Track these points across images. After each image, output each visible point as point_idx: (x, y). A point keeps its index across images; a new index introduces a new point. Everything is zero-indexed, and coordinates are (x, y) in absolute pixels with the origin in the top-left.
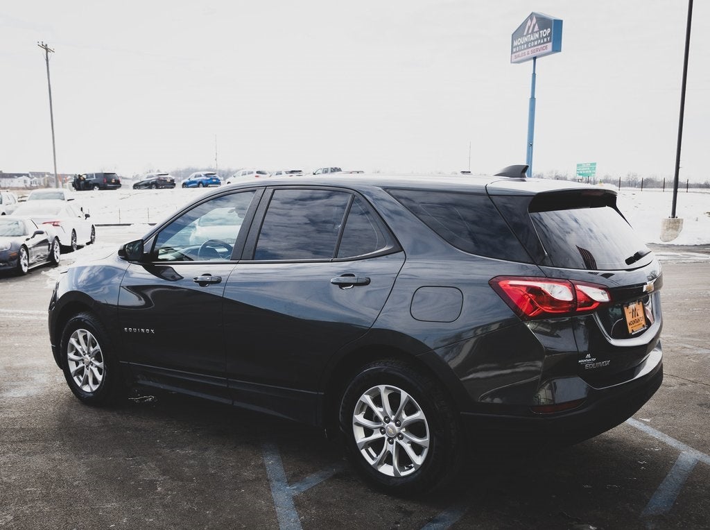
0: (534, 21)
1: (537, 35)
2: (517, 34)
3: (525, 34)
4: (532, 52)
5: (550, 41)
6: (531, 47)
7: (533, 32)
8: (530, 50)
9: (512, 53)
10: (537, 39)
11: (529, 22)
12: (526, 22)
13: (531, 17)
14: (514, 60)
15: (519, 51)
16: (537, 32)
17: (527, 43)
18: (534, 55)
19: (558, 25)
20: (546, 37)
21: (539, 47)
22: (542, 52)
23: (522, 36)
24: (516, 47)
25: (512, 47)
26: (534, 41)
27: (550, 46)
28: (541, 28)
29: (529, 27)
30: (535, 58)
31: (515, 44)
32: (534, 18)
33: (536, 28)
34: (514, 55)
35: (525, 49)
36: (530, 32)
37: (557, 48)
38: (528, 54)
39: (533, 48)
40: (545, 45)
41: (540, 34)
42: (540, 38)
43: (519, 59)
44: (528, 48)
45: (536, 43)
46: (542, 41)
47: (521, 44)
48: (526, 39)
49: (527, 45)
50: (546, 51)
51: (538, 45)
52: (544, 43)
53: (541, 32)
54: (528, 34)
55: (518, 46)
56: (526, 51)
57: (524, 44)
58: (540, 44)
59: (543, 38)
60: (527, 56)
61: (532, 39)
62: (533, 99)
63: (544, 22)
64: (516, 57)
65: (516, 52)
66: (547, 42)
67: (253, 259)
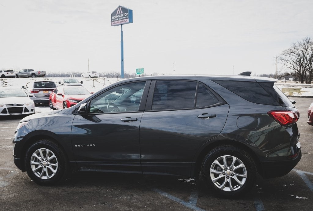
0: (121, 9)
1: (122, 15)
2: (114, 14)
3: (117, 14)
4: (121, 22)
5: (128, 18)
6: (120, 20)
7: (120, 14)
8: (119, 21)
9: (112, 22)
10: (122, 17)
11: (118, 10)
12: (117, 10)
13: (119, 7)
14: (113, 25)
15: (115, 21)
16: (122, 14)
17: (118, 18)
18: (121, 23)
19: (131, 11)
20: (126, 16)
21: (124, 20)
22: (125, 22)
23: (116, 15)
24: (113, 19)
25: (112, 19)
26: (121, 17)
27: (128, 20)
28: (124, 13)
29: (119, 12)
30: (122, 25)
31: (113, 18)
32: (121, 8)
33: (122, 12)
34: (112, 23)
35: (117, 20)
36: (119, 14)
37: (131, 21)
38: (119, 23)
39: (121, 20)
40: (126, 19)
41: (123, 15)
42: (123, 17)
43: (114, 25)
44: (118, 20)
45: (122, 18)
46: (125, 18)
47: (116, 18)
48: (117, 16)
49: (118, 19)
50: (126, 22)
51: (123, 19)
52: (125, 19)
53: (124, 14)
54: (118, 14)
55: (114, 19)
56: (118, 21)
57: (117, 18)
58: (124, 19)
59: (125, 16)
60: (118, 23)
61: (120, 16)
62: (122, 42)
63: (125, 10)
64: (114, 24)
65: (114, 21)
66: (127, 18)
67: (151, 110)
